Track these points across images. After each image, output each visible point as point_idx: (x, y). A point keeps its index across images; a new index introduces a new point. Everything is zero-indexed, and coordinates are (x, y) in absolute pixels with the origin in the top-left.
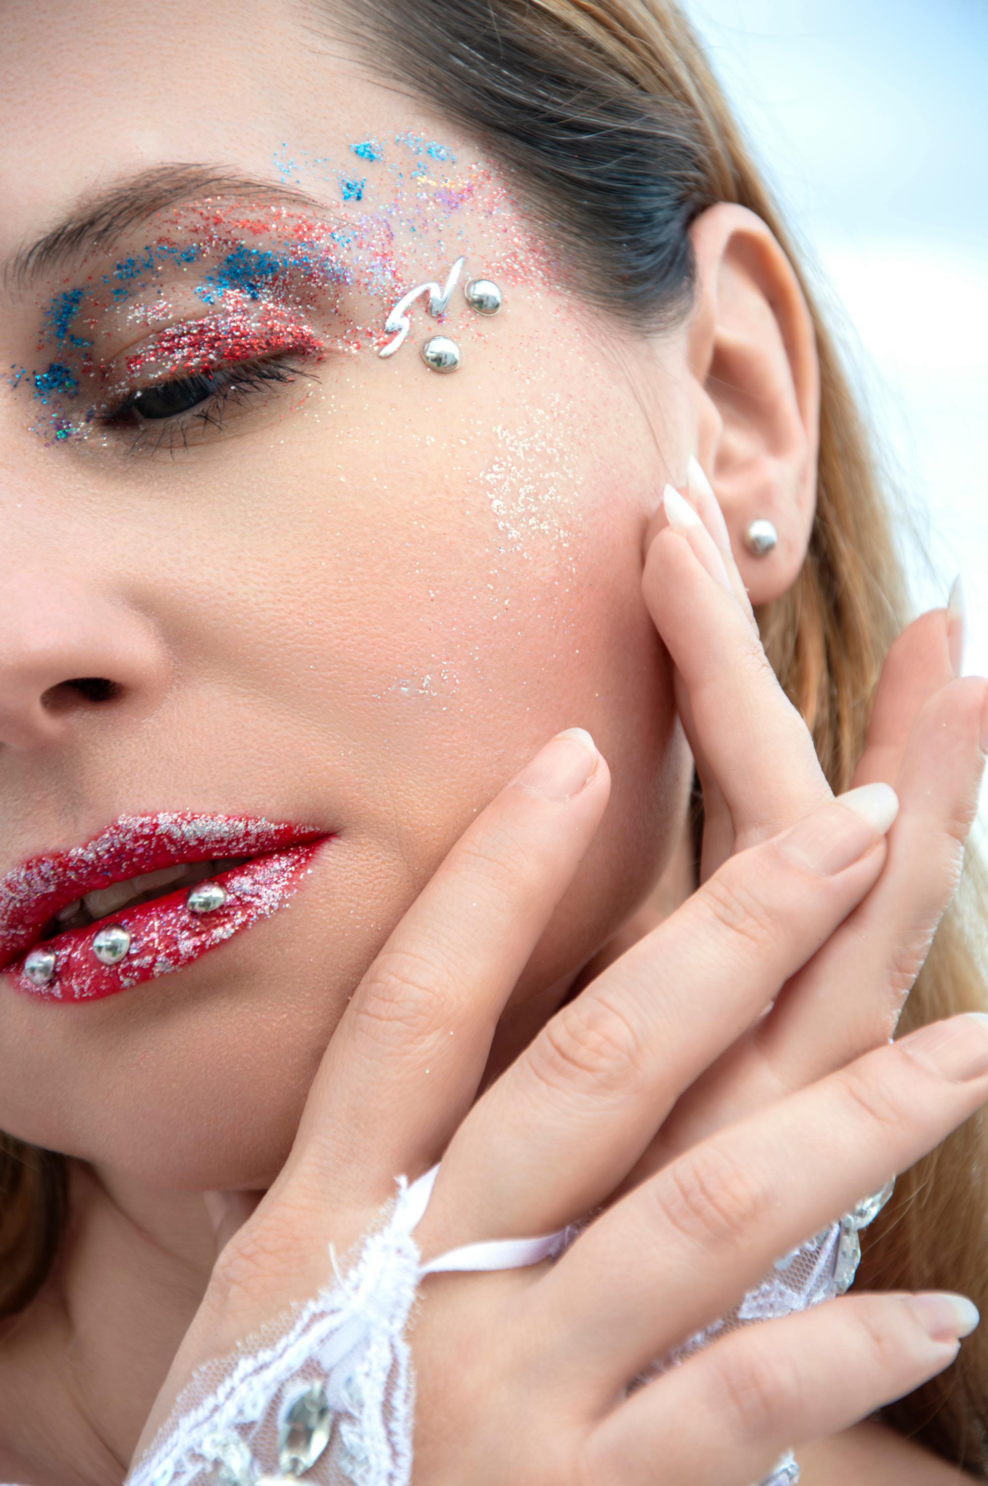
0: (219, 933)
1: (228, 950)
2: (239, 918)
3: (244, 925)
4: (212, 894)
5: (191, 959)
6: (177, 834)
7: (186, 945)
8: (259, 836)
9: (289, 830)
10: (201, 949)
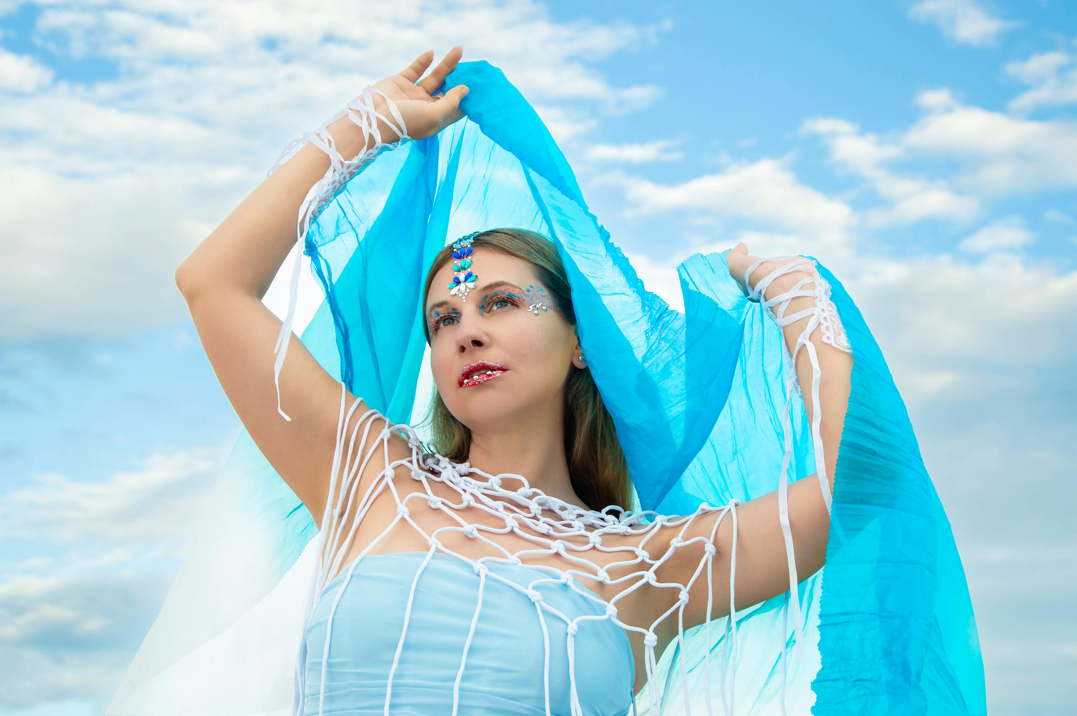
0: (490, 378)
1: (491, 381)
2: (493, 376)
3: (494, 377)
4: (489, 373)
5: (486, 381)
6: (486, 363)
7: (485, 379)
8: (497, 367)
9: (502, 367)
10: (487, 380)
